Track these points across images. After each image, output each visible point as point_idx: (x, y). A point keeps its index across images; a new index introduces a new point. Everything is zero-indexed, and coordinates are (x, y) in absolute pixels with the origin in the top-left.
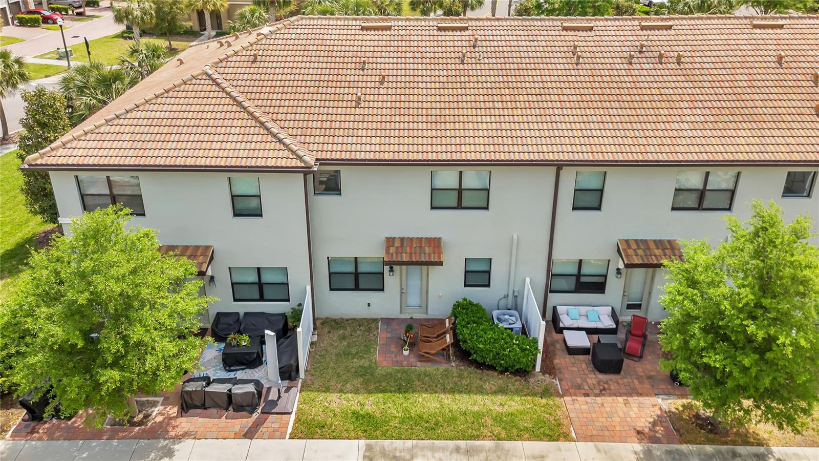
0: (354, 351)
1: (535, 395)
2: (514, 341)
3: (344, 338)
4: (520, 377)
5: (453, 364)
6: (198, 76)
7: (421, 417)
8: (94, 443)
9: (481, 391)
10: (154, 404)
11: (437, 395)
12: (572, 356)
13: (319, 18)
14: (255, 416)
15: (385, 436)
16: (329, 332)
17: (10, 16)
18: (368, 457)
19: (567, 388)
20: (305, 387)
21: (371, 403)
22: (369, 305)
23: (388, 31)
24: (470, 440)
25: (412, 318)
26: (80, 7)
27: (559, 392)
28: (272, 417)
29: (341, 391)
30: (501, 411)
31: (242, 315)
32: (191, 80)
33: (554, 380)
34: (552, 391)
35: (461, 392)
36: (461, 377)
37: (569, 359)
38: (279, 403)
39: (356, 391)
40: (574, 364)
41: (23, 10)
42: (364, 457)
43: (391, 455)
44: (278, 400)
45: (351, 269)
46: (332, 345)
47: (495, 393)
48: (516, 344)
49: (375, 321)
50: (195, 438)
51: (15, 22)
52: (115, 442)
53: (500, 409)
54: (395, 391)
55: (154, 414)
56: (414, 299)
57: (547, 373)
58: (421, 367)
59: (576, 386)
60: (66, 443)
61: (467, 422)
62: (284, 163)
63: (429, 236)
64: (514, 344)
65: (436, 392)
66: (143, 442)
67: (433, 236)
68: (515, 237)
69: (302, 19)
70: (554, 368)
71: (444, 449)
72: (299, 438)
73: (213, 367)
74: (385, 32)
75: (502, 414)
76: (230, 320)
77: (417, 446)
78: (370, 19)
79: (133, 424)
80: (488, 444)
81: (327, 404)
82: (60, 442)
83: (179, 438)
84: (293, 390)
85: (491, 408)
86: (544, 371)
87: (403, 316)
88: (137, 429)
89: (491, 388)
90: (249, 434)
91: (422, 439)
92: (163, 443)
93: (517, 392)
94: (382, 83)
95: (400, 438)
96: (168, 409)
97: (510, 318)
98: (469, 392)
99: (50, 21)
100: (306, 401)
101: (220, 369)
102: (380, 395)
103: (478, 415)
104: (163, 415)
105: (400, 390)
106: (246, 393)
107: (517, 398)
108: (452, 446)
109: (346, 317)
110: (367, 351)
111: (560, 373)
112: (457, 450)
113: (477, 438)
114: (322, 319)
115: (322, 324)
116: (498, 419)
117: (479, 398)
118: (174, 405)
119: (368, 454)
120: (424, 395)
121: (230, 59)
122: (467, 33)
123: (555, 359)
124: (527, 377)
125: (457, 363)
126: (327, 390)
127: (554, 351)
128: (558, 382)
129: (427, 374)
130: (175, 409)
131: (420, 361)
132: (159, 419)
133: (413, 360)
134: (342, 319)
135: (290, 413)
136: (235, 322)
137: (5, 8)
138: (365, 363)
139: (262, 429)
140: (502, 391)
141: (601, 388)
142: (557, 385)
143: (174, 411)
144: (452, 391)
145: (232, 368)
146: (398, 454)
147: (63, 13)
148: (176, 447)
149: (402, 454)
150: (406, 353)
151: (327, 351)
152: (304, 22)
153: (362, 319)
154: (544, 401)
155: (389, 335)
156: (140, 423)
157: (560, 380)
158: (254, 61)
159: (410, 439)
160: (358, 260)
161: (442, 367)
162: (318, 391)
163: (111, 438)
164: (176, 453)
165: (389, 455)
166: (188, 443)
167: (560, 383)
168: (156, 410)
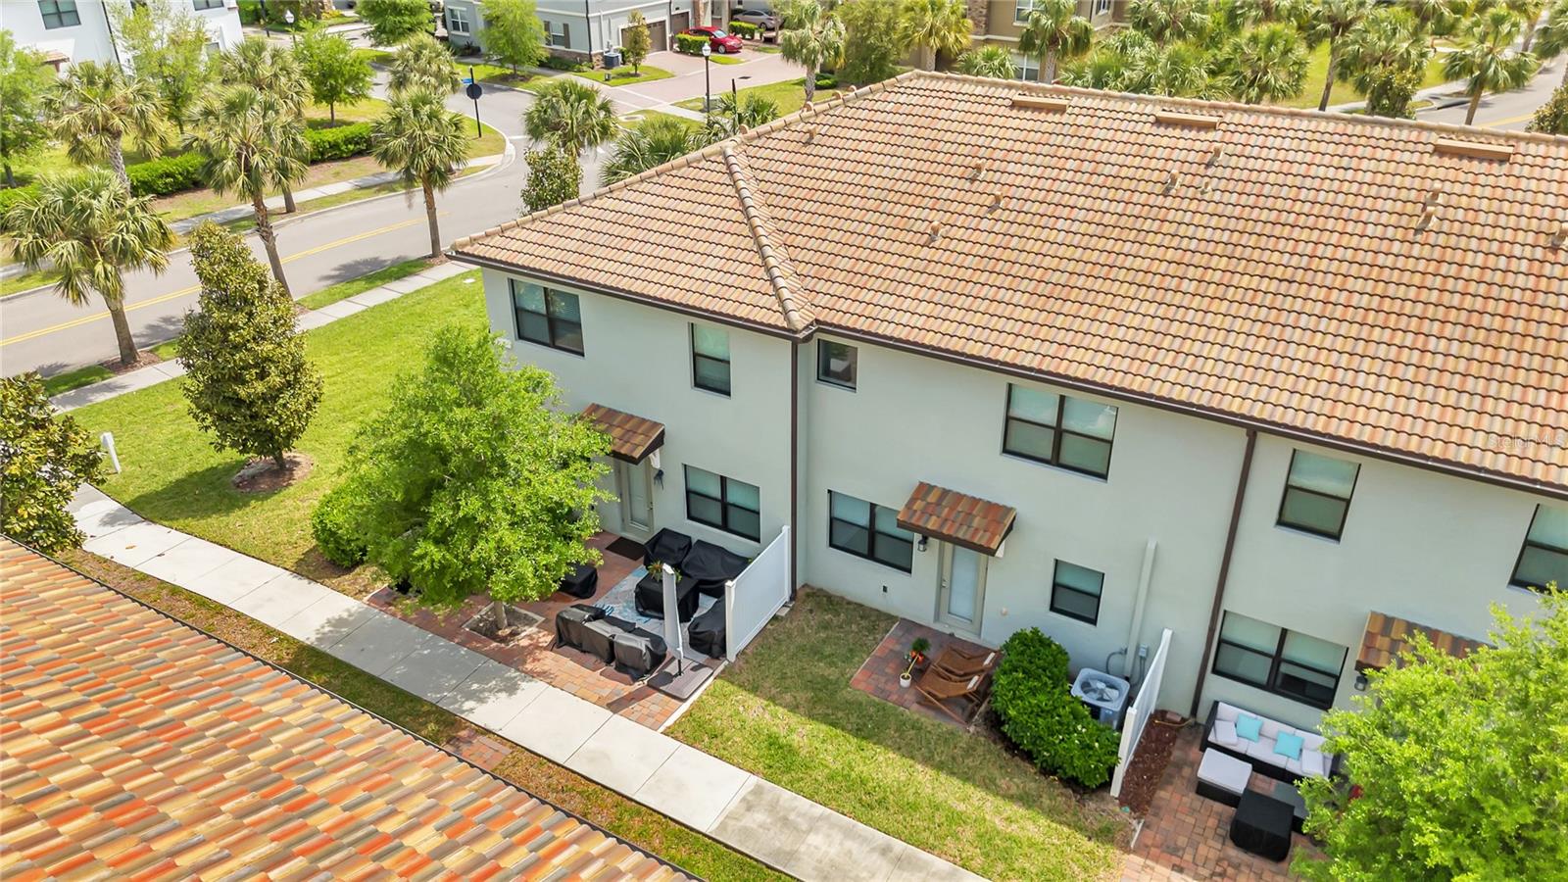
0: (828, 650)
1: (1080, 829)
2: (1079, 727)
3: (826, 626)
4: (1074, 791)
5: (972, 729)
6: (710, 155)
7: (863, 782)
8: (442, 642)
9: (988, 785)
10: (530, 622)
11: (911, 762)
12: (1202, 798)
13: (947, 78)
14: (638, 685)
15: (791, 785)
16: (811, 611)
17: (669, 35)
18: (748, 802)
19: (1149, 843)
20: (727, 675)
21: (803, 733)
22: (885, 589)
23: (1058, 116)
24: (918, 847)
25: (952, 635)
26: (773, 30)
27: (1128, 842)
28: (657, 694)
29: (772, 699)
30: (1000, 828)
31: (694, 541)
32: (699, 161)
33: (1134, 822)
34: (1118, 837)
35: (953, 774)
36: (969, 751)
37: (1193, 799)
38: (675, 680)
39: (794, 708)
40: (1193, 811)
41: (691, 26)
42: (744, 799)
43: (781, 814)
44: (676, 676)
45: (863, 520)
46: (803, 630)
47: (1011, 798)
48: (1080, 733)
49: (891, 618)
50: (550, 684)
51: (675, 46)
52: (463, 651)
53: (999, 825)
54: (850, 732)
55: (523, 634)
56: (962, 604)
57: (1130, 804)
58: (915, 712)
59: (1168, 847)
60: (416, 630)
61: (932, 819)
62: (759, 315)
63: (993, 500)
64: (1075, 731)
65: (912, 758)
66: (493, 663)
67: (1001, 503)
68: (1151, 546)
69: (919, 77)
70: (1149, 803)
71: (865, 840)
72: (676, 738)
73: (627, 601)
74: (1050, 117)
75: (998, 833)
76: (676, 545)
77: (828, 818)
78: (1037, 88)
79: (496, 638)
80: (941, 864)
81: (741, 709)
82: (410, 626)
83: (533, 675)
84: (707, 671)
85: (988, 817)
86: (1124, 799)
87: (937, 627)
88: (495, 644)
89: (1009, 788)
90: (616, 706)
91: (843, 813)
92: (512, 673)
93: (1051, 813)
94: (992, 209)
95: (811, 798)
96: (541, 635)
97: (1108, 690)
98: (967, 778)
99: (722, 49)
100: (717, 694)
101: (631, 608)
102: (823, 727)
103: (956, 819)
104: (532, 639)
105: (859, 732)
106: (632, 647)
107: (1043, 821)
108: (880, 842)
109: (849, 598)
110: (847, 660)
111: (1156, 815)
112: (885, 851)
113: (930, 849)
114: (813, 588)
115: (808, 595)
116: (985, 838)
117: (977, 794)
118: (550, 632)
119: (750, 798)
120: (891, 755)
121: (774, 135)
122: (1211, 135)
123: (1161, 789)
124: (1086, 796)
125: (979, 729)
126: (754, 690)
127: (1171, 776)
128: (1139, 828)
129: (917, 727)
130: (549, 638)
131: (919, 703)
132: (524, 643)
133: (910, 697)
134: (843, 598)
135: (683, 700)
136: (680, 549)
137: (664, 21)
138: (832, 673)
139: (636, 706)
140: (1025, 800)
141: (1218, 870)
142: (1134, 830)
143: (546, 639)
144: (940, 767)
145: (648, 612)
146: (792, 817)
147: (747, 37)
148: (524, 685)
149: (799, 820)
150: (905, 683)
151: (790, 636)
152: (920, 83)
153: (872, 609)
154: (1090, 845)
155: (898, 648)
156: (503, 640)
157: (1146, 826)
158: (807, 143)
159: (825, 805)
160: (877, 509)
161: (947, 726)
162: (740, 686)
163: (462, 644)
164: (519, 691)
165: (778, 813)
166: (539, 685)
167: (1142, 830)
168: (529, 630)
